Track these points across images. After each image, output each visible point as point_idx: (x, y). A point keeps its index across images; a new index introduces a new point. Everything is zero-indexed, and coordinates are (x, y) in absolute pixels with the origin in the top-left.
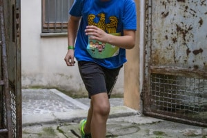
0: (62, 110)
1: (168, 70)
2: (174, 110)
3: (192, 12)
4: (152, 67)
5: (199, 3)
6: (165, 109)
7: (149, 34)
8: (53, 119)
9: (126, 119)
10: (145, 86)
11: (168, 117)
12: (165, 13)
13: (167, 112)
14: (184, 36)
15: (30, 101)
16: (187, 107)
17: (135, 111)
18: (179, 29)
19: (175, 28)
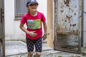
0: (23, 49)
1: (63, 32)
2: (66, 48)
3: (72, 10)
4: (58, 31)
5: (75, 7)
6: (63, 47)
7: (56, 19)
8: (18, 53)
9: (48, 52)
10: (55, 39)
11: (64, 50)
12: (62, 11)
13: (63, 48)
14: (69, 19)
15: (10, 46)
16: (70, 46)
17: (51, 49)
18: (67, 17)
19: (66, 16)
